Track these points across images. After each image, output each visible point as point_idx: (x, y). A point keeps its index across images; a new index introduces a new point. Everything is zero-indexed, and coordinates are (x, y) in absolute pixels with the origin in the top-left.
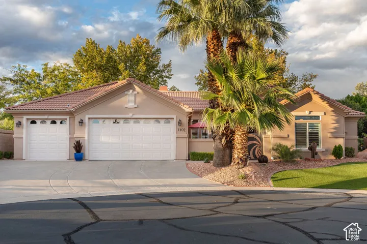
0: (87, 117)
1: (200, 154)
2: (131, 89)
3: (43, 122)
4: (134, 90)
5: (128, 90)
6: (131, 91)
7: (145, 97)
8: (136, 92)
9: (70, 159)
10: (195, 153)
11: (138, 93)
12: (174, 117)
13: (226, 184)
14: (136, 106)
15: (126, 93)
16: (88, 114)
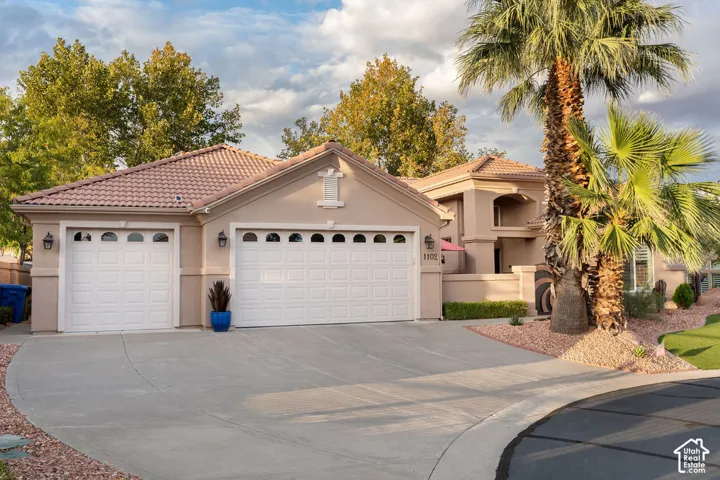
0: (233, 226)
1: (465, 307)
2: (331, 166)
3: (109, 235)
4: (337, 169)
5: (324, 169)
6: (331, 171)
7: (356, 186)
8: (340, 175)
9: (180, 327)
10: (456, 304)
11: (345, 176)
12: (416, 229)
13: (627, 370)
14: (341, 204)
15: (320, 174)
16: (236, 220)
